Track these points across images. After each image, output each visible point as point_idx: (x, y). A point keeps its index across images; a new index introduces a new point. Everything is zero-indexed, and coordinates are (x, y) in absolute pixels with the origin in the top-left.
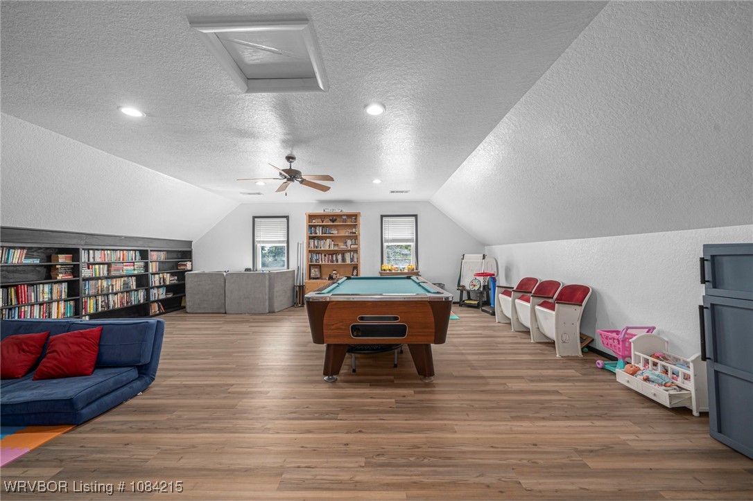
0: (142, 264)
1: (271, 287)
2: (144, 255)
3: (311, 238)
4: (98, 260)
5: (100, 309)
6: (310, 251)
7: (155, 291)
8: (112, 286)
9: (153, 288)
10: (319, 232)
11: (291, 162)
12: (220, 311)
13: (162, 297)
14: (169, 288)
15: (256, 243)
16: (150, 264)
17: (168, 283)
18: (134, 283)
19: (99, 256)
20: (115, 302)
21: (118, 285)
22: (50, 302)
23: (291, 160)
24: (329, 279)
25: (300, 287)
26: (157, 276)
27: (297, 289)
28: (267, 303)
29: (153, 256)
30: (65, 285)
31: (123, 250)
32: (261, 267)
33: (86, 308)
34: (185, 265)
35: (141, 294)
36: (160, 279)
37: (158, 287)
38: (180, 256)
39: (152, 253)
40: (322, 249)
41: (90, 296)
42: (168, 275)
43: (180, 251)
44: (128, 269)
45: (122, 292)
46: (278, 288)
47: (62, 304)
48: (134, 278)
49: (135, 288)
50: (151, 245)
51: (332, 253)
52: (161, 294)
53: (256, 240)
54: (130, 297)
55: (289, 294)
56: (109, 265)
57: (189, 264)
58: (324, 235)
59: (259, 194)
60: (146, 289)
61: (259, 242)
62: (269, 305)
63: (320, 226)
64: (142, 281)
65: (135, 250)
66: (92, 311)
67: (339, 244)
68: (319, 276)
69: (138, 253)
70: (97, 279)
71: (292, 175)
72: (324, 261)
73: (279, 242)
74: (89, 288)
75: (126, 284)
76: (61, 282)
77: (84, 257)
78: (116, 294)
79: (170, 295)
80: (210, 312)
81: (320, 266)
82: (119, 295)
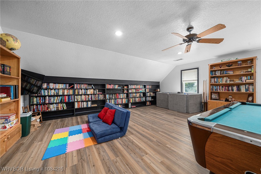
0: (144, 89)
1: (187, 101)
2: (145, 86)
3: (211, 77)
4: (133, 88)
5: (133, 102)
6: (211, 85)
7: (148, 98)
8: (137, 95)
9: (147, 97)
10: (218, 74)
11: (190, 31)
12: (166, 108)
13: (150, 100)
14: (152, 97)
15: (182, 82)
16: (147, 89)
17: (152, 96)
18: (142, 95)
19: (133, 87)
20: (137, 100)
21: (138, 95)
22: (123, 99)
23: (190, 30)
24: (225, 101)
25: (205, 103)
26: (149, 93)
27: (203, 104)
28: (185, 108)
29: (147, 87)
30: (126, 94)
31: (139, 85)
32: (185, 92)
33: (130, 101)
34: (157, 90)
35: (144, 98)
36: (150, 94)
37: (149, 97)
38: (156, 87)
39: (147, 86)
40: (220, 83)
41: (131, 98)
42: (152, 93)
43: (156, 85)
44: (141, 91)
45: (139, 97)
46: (191, 102)
47: (125, 99)
48: (142, 93)
49: (142, 96)
50: (146, 83)
51: (228, 85)
52: (149, 99)
53: (182, 80)
54: (141, 99)
55: (198, 105)
56: (136, 89)
57: (159, 90)
58: (222, 75)
59: (181, 59)
60: (145, 97)
61: (184, 81)
62: (187, 110)
63: (218, 70)
64: (144, 94)
65: (142, 85)
66: (132, 102)
67: (234, 80)
68: (218, 98)
69: (143, 86)
70: (133, 93)
71: (191, 38)
72: (221, 90)
73: (193, 80)
74: (131, 96)
75: (140, 95)
76: (125, 93)
77: (130, 87)
78: (137, 98)
79: (153, 100)
80: (163, 107)
81: (219, 93)
82: (138, 98)
